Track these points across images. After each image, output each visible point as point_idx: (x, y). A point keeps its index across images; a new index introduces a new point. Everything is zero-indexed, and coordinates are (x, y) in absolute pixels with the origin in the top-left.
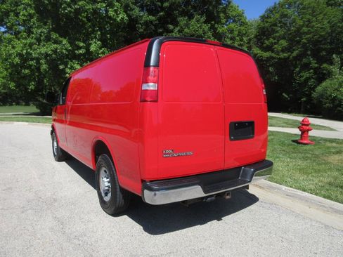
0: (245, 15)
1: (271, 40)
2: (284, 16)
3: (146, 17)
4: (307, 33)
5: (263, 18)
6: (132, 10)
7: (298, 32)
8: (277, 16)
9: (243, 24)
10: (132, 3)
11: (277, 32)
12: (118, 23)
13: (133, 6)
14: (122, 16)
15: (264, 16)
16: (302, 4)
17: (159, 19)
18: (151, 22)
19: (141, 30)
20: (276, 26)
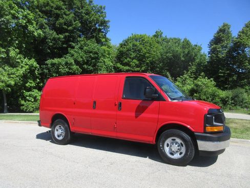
1: (128, 59)
3: (55, 34)
6: (45, 28)
9: (109, 47)
10: (45, 23)
11: (131, 55)
12: (34, 37)
13: (46, 26)
15: (122, 44)
19: (51, 44)
20: (130, 50)
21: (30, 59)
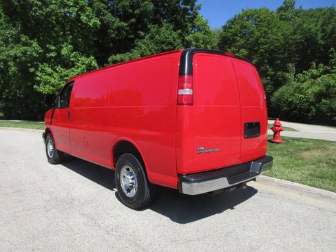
0: (208, 25)
1: (233, 48)
2: (243, 27)
3: (118, 23)
4: (264, 44)
5: (225, 28)
6: (104, 15)
7: (256, 43)
8: (238, 27)
9: (207, 33)
10: (104, 9)
11: (238, 41)
12: (90, 28)
13: (105, 12)
14: (95, 21)
15: (226, 26)
16: (258, 17)
17: (131, 25)
18: (123, 28)
19: (113, 36)
20: (237, 35)
21: (88, 57)
